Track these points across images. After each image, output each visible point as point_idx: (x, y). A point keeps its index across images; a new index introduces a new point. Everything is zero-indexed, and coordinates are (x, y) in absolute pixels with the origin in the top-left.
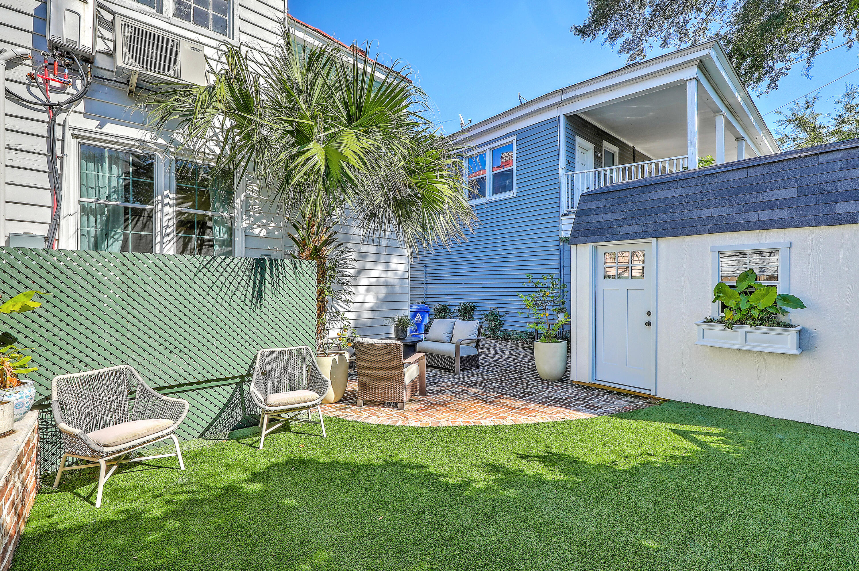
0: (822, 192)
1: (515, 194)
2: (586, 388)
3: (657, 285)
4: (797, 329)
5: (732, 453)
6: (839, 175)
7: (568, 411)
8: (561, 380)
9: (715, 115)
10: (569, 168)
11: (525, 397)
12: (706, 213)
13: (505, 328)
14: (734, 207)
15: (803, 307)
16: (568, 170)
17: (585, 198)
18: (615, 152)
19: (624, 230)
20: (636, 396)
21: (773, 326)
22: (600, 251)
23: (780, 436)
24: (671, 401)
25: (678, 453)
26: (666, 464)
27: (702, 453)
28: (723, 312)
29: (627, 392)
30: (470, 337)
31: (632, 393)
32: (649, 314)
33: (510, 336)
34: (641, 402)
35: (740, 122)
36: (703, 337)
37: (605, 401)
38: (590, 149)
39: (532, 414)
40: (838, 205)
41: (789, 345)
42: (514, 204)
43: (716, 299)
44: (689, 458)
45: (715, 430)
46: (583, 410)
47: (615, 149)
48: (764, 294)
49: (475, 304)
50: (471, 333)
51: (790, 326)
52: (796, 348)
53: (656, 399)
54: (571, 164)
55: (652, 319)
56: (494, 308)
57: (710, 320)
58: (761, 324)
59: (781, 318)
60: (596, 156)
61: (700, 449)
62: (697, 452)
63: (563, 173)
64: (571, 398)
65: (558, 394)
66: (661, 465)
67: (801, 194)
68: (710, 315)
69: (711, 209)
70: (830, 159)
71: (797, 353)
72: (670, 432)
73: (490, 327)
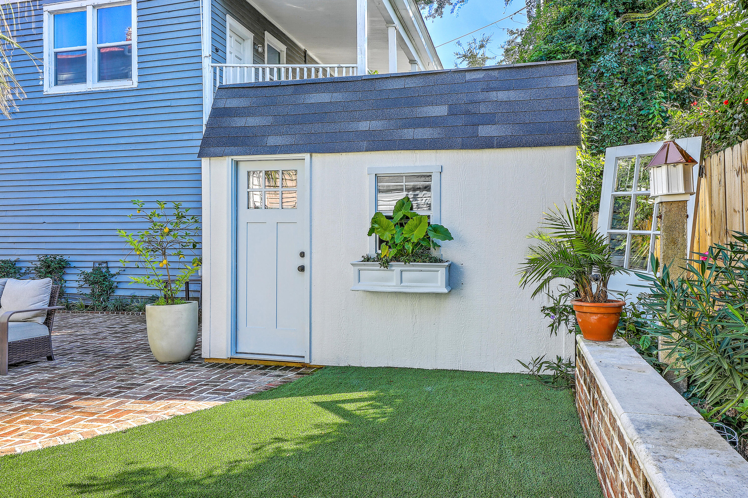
0: (467, 113)
1: (135, 85)
2: (222, 367)
3: (311, 217)
4: (447, 264)
5: (378, 418)
6: (481, 96)
7: (185, 402)
8: (188, 360)
9: (387, 25)
10: (216, 57)
11: (120, 392)
12: (364, 126)
13: (119, 293)
14: (392, 122)
15: (451, 238)
16: (214, 60)
17: (224, 92)
18: (281, 51)
19: (272, 141)
20: (287, 367)
21: (425, 262)
22: (243, 169)
23: (429, 389)
24: (326, 367)
25: (316, 432)
26: (298, 450)
27: (347, 425)
28: (380, 249)
29: (276, 364)
30: (32, 307)
31: (282, 364)
32: (302, 255)
33: (127, 305)
34: (291, 375)
35: (413, 42)
36: (359, 281)
37: (244, 381)
38: (248, 39)
39: (121, 419)
40: (480, 127)
41: (439, 284)
42: (133, 100)
43: (371, 231)
44: (328, 435)
45: (365, 394)
46: (208, 397)
47: (282, 47)
48: (416, 224)
49: (65, 258)
50: (36, 299)
51: (441, 261)
52: (445, 287)
53: (310, 367)
54: (220, 53)
55: (305, 262)
56: (101, 263)
57: (368, 259)
58: (415, 261)
59: (434, 253)
60: (255, 50)
61: (345, 422)
62: (340, 425)
63: (207, 63)
64: (196, 383)
65: (177, 380)
66: (292, 454)
67: (451, 113)
68: (368, 253)
69: (368, 122)
70: (474, 79)
71: (446, 291)
72: (315, 406)
73: (93, 294)
